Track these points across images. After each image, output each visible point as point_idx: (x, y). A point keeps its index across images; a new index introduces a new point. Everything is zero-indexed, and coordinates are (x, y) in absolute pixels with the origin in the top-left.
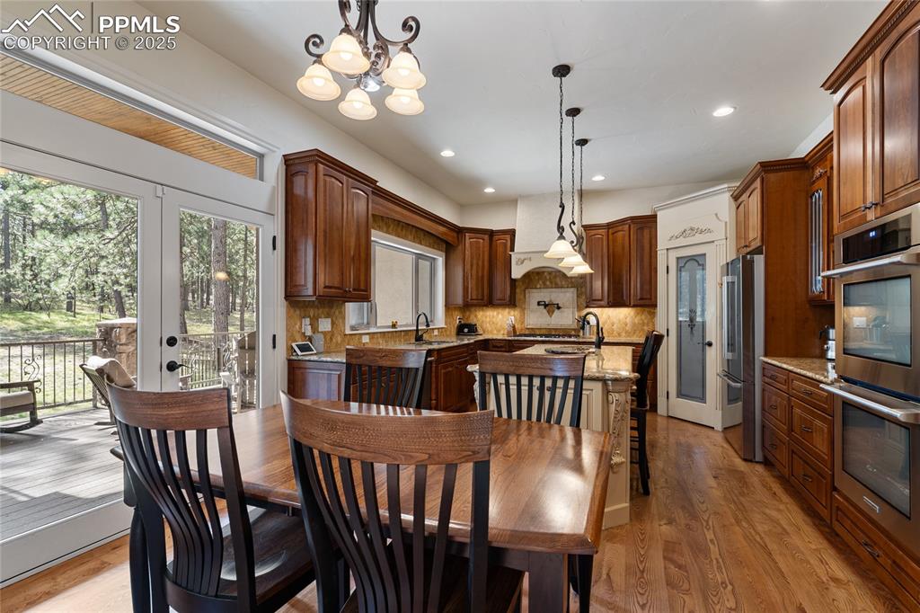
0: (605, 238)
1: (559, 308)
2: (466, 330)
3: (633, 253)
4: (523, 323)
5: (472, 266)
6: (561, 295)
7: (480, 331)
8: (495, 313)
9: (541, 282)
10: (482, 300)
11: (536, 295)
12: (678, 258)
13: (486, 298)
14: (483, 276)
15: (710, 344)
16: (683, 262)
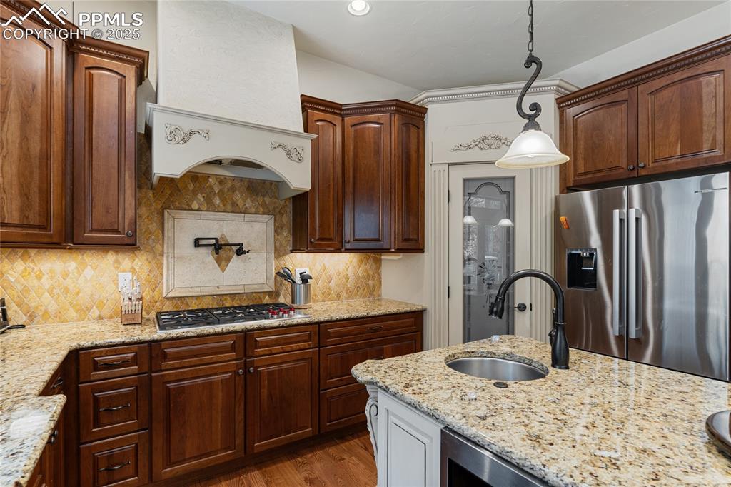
0: (338, 130)
1: (240, 252)
4: (156, 286)
6: (245, 226)
9: (200, 197)
12: (465, 180)
13: (55, 224)
14: (46, 156)
16: (473, 187)
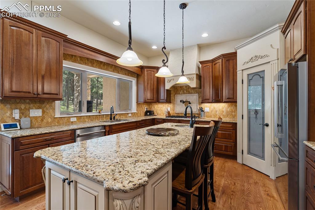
0: (211, 67)
1: (190, 103)
2: (148, 114)
3: (224, 74)
4: (174, 110)
5: (148, 84)
6: (191, 97)
7: (156, 114)
8: (162, 106)
9: (182, 91)
10: (153, 100)
11: (179, 98)
12: (248, 75)
15: (267, 125)
16: (251, 77)
